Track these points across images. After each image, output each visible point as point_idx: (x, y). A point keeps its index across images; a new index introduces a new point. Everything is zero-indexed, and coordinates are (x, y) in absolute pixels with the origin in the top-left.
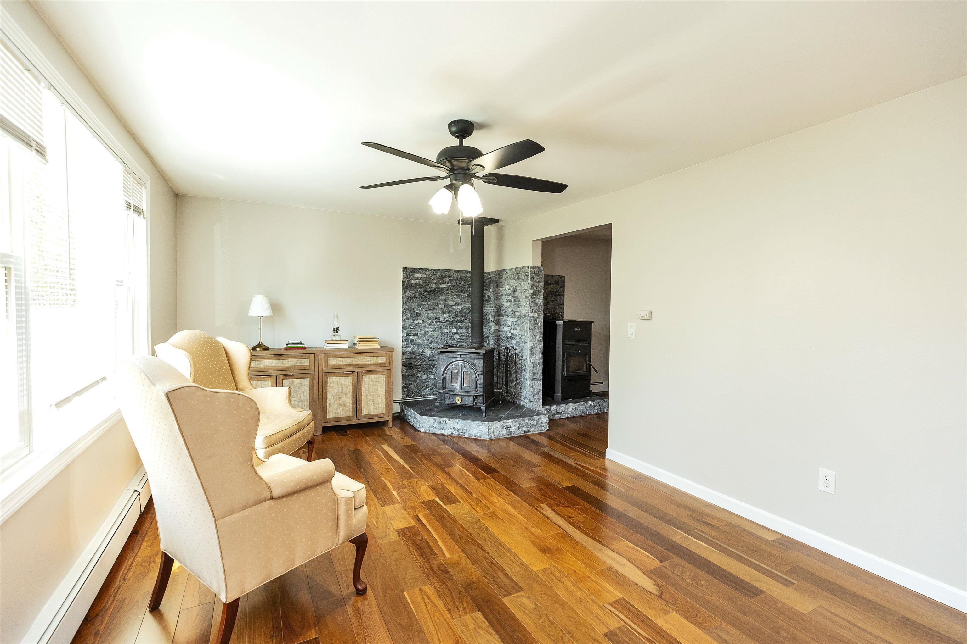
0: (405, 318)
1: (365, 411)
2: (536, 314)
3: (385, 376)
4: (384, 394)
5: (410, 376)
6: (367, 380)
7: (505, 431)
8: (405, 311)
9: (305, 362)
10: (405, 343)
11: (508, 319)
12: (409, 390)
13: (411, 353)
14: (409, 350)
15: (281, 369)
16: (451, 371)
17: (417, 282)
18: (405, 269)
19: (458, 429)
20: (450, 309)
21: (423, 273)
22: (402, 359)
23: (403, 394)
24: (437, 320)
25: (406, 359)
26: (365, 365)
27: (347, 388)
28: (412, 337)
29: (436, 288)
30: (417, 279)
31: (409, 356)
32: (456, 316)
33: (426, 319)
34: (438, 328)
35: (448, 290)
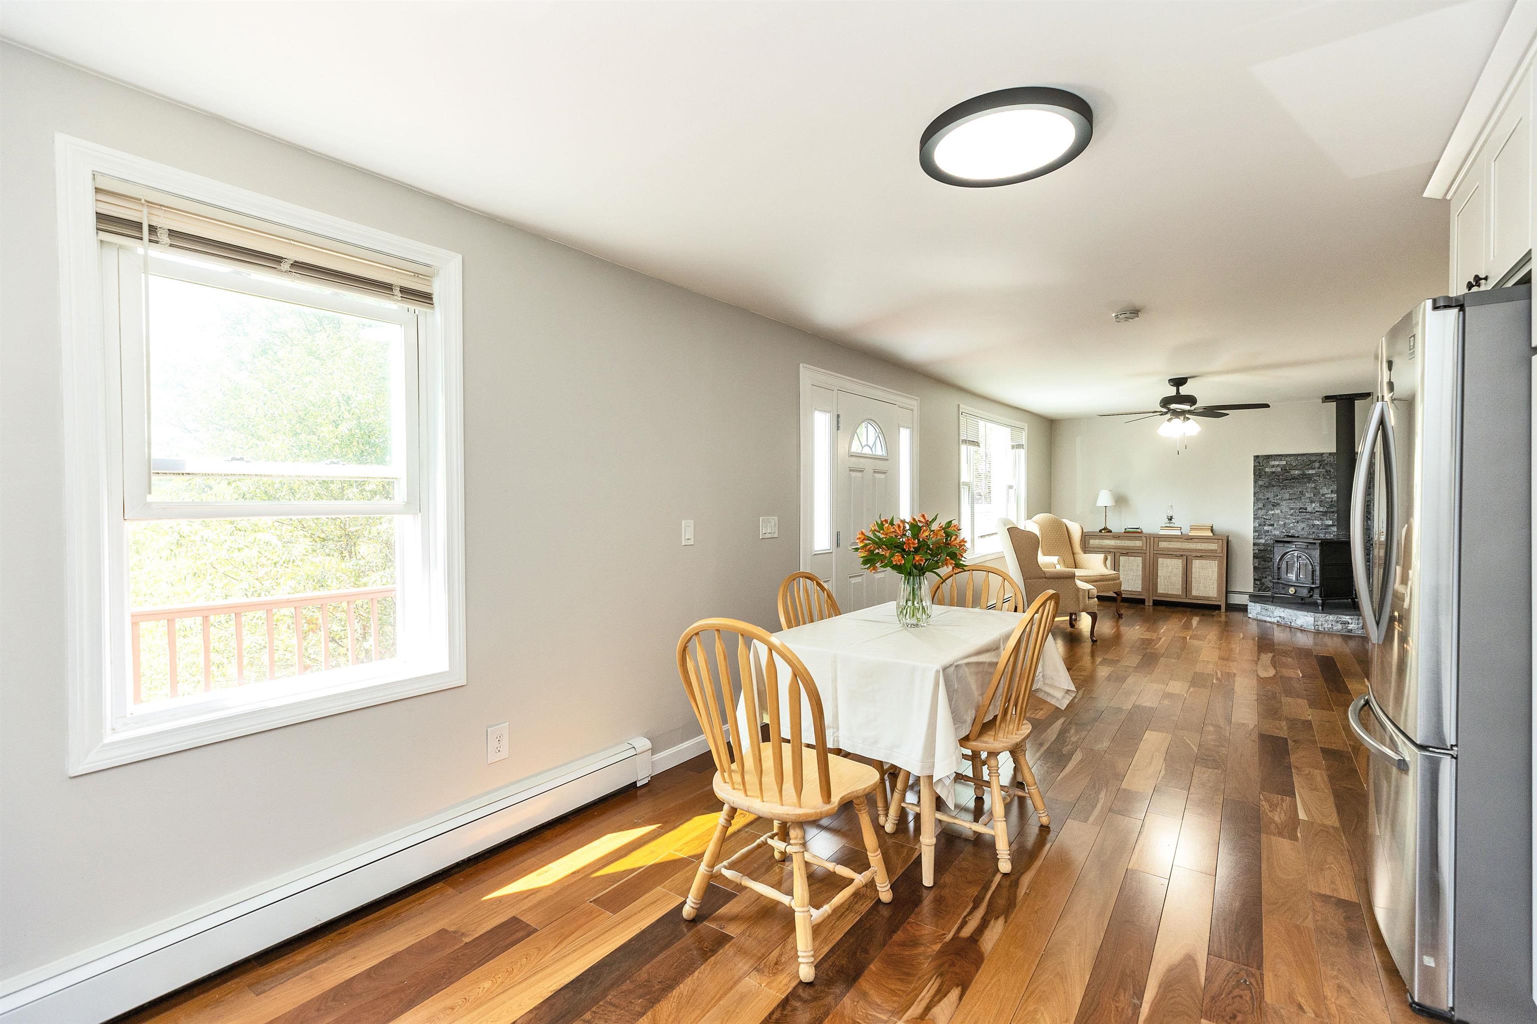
0: (1257, 508)
1: (1195, 593)
3: (1216, 561)
4: (1219, 582)
6: (1197, 564)
7: (1339, 626)
8: (1257, 500)
9: (1138, 543)
10: (1257, 534)
12: (1262, 584)
13: (1264, 545)
14: (1262, 541)
15: (1118, 548)
16: (1287, 562)
17: (1274, 469)
18: (1256, 457)
19: (1284, 618)
21: (1281, 460)
22: (1254, 550)
23: (1254, 587)
24: (1303, 510)
25: (1259, 550)
26: (1195, 550)
27: (1176, 569)
28: (1266, 528)
29: (1301, 475)
30: (1273, 466)
31: (1262, 548)
33: (1285, 509)
34: (1303, 518)
35: (1319, 476)
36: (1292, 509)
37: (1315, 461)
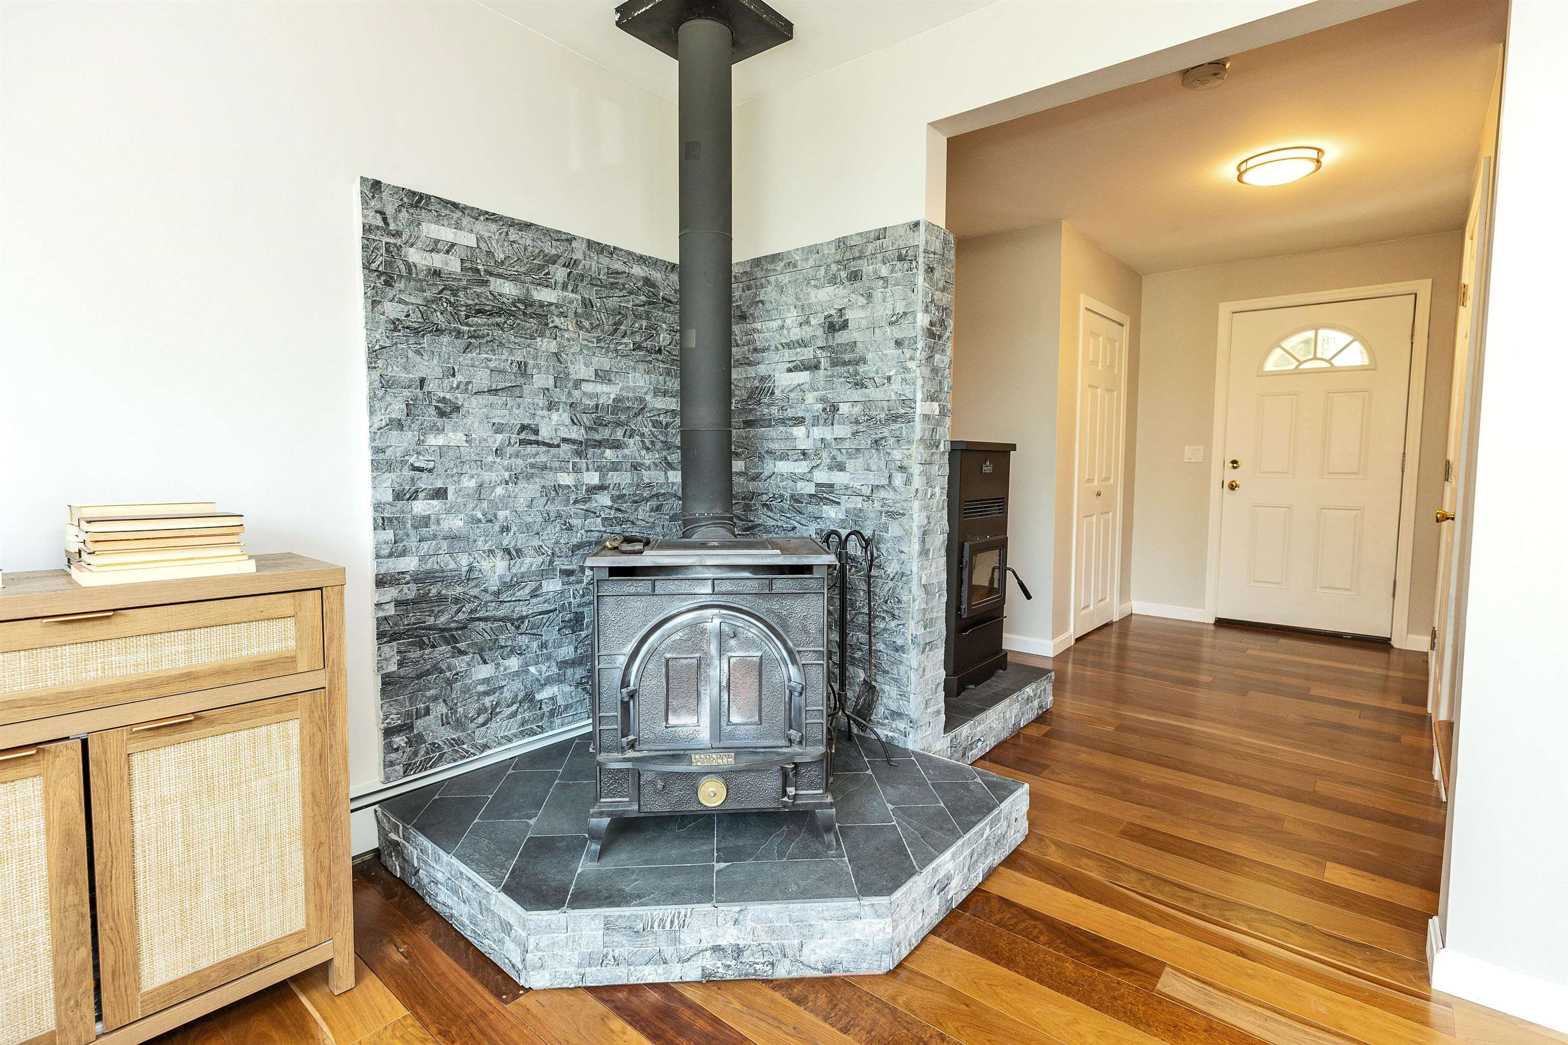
0: (381, 419)
3: (294, 727)
4: (298, 824)
5: (419, 677)
6: (163, 775)
7: (934, 903)
8: (381, 383)
10: (389, 535)
11: (799, 432)
12: (416, 739)
13: (419, 578)
14: (409, 564)
16: (667, 661)
17: (437, 261)
18: (372, 187)
19: (738, 951)
20: (576, 393)
21: (458, 226)
22: (378, 605)
23: (388, 771)
24: (528, 433)
25: (398, 603)
28: (420, 507)
29: (520, 301)
30: (434, 247)
31: (410, 591)
32: (599, 423)
33: (481, 431)
34: (532, 466)
35: (566, 314)
36: (498, 429)
37: (554, 260)
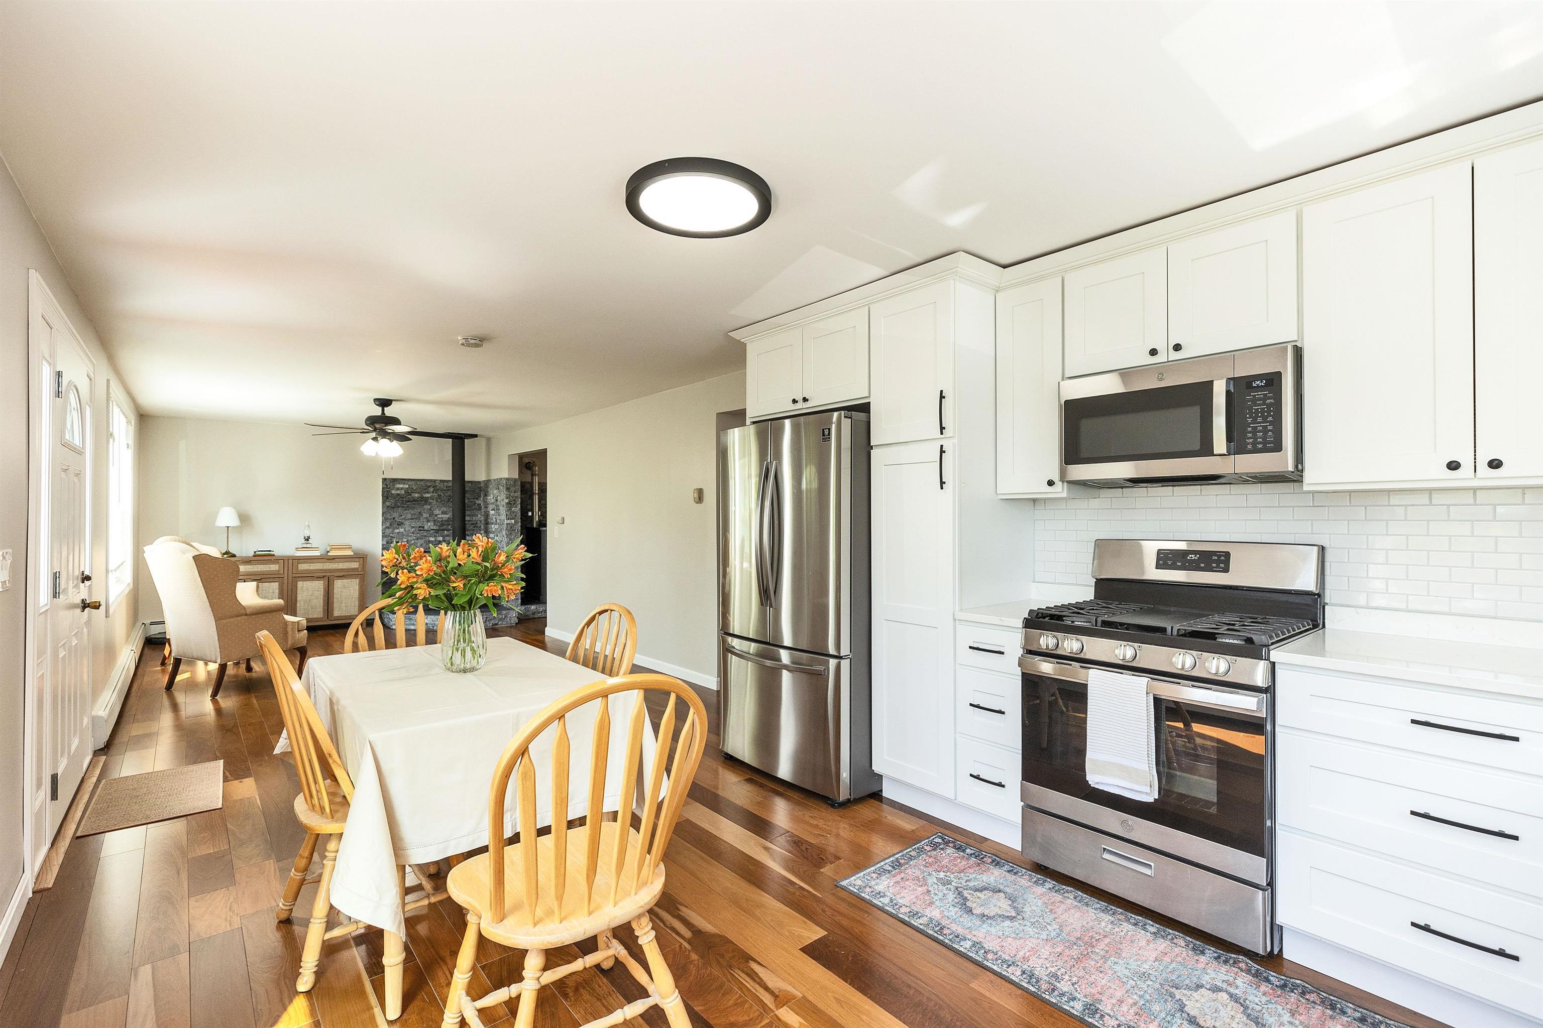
0: (384, 526)
1: (337, 613)
2: (513, 521)
3: (358, 580)
4: (358, 597)
5: (391, 583)
6: (338, 584)
8: (385, 520)
9: (274, 567)
11: (493, 526)
15: (249, 574)
17: (398, 492)
18: (384, 480)
20: (435, 518)
21: (404, 484)
24: (421, 528)
26: (337, 570)
27: (318, 591)
29: (420, 498)
30: (398, 489)
32: (442, 525)
33: (408, 528)
35: (433, 499)
36: (413, 527)
37: (430, 486)
